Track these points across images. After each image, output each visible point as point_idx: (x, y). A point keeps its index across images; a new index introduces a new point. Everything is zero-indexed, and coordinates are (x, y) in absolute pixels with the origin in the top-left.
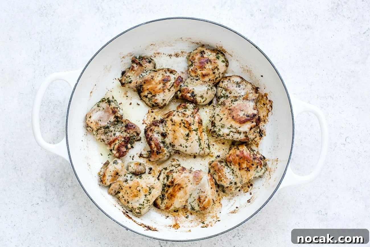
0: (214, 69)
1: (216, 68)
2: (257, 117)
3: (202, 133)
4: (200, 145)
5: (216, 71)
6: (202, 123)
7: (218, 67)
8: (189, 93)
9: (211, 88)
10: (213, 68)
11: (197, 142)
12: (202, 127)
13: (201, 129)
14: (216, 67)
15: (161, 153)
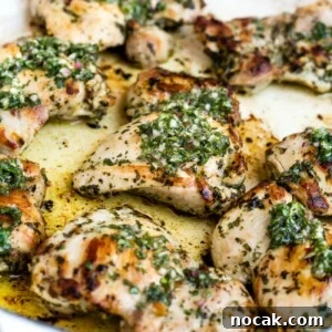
0: (294, 279)
1: (296, 284)
2: (82, 290)
3: (136, 171)
4: (108, 162)
5: (288, 282)
6: (162, 181)
7: (294, 294)
8: (267, 196)
9: (247, 264)
10: (299, 276)
11: (120, 155)
12: (149, 177)
13: (147, 173)
14: (300, 285)
15: (148, 86)
